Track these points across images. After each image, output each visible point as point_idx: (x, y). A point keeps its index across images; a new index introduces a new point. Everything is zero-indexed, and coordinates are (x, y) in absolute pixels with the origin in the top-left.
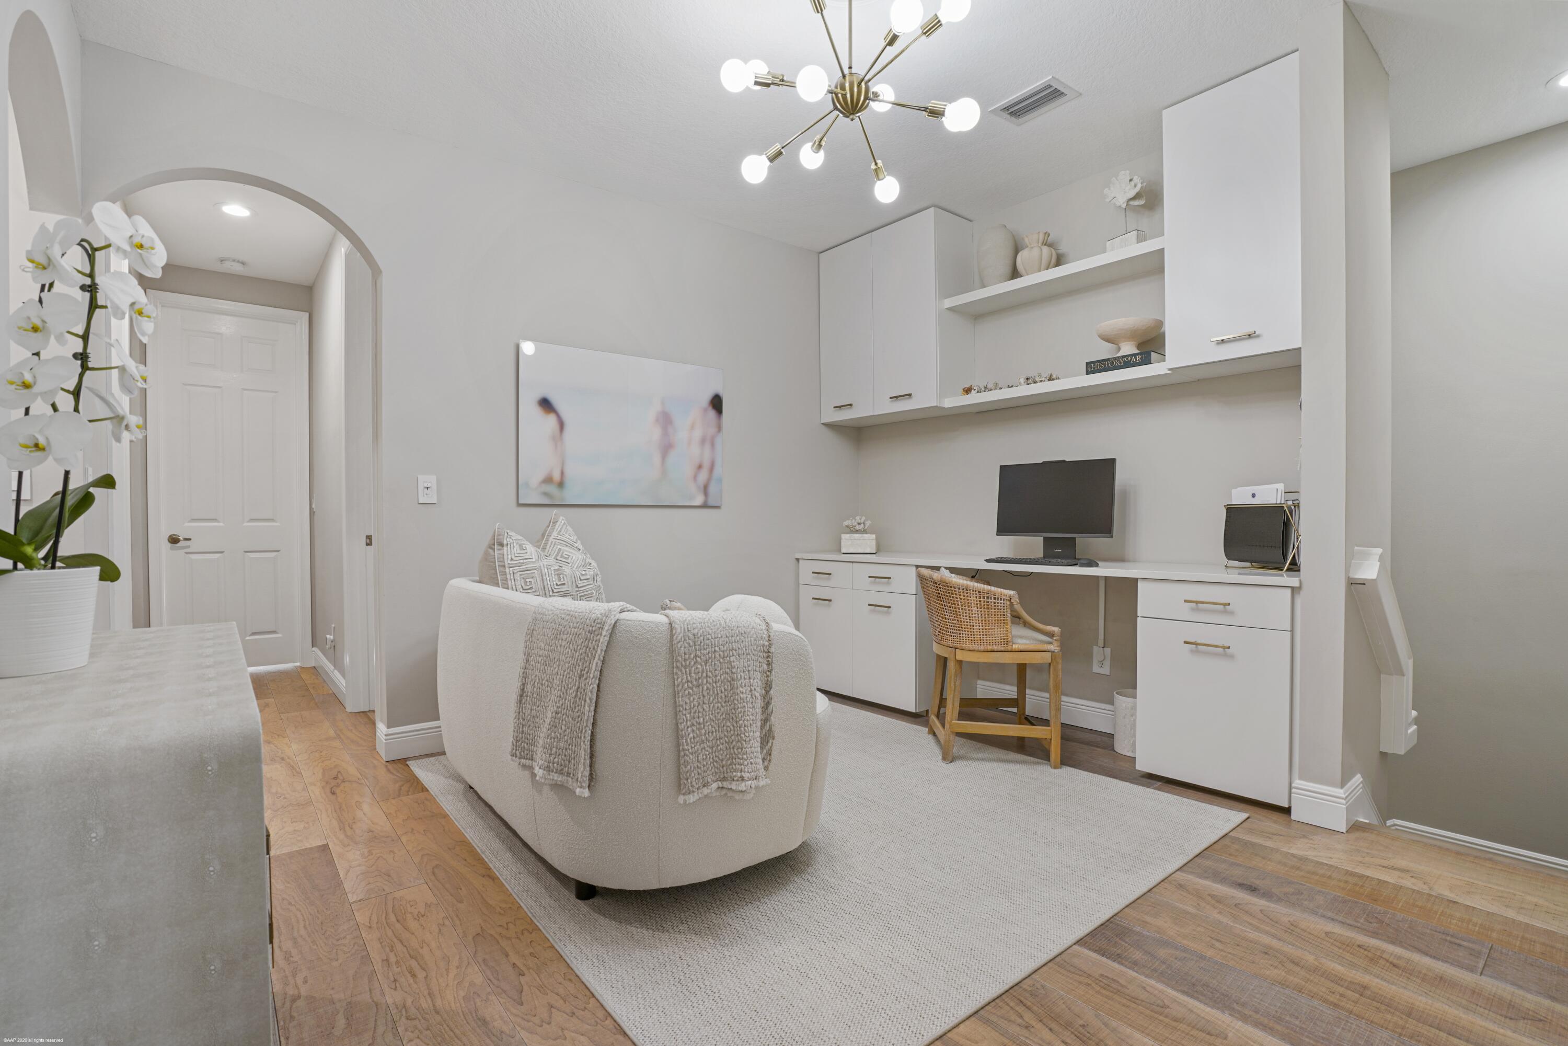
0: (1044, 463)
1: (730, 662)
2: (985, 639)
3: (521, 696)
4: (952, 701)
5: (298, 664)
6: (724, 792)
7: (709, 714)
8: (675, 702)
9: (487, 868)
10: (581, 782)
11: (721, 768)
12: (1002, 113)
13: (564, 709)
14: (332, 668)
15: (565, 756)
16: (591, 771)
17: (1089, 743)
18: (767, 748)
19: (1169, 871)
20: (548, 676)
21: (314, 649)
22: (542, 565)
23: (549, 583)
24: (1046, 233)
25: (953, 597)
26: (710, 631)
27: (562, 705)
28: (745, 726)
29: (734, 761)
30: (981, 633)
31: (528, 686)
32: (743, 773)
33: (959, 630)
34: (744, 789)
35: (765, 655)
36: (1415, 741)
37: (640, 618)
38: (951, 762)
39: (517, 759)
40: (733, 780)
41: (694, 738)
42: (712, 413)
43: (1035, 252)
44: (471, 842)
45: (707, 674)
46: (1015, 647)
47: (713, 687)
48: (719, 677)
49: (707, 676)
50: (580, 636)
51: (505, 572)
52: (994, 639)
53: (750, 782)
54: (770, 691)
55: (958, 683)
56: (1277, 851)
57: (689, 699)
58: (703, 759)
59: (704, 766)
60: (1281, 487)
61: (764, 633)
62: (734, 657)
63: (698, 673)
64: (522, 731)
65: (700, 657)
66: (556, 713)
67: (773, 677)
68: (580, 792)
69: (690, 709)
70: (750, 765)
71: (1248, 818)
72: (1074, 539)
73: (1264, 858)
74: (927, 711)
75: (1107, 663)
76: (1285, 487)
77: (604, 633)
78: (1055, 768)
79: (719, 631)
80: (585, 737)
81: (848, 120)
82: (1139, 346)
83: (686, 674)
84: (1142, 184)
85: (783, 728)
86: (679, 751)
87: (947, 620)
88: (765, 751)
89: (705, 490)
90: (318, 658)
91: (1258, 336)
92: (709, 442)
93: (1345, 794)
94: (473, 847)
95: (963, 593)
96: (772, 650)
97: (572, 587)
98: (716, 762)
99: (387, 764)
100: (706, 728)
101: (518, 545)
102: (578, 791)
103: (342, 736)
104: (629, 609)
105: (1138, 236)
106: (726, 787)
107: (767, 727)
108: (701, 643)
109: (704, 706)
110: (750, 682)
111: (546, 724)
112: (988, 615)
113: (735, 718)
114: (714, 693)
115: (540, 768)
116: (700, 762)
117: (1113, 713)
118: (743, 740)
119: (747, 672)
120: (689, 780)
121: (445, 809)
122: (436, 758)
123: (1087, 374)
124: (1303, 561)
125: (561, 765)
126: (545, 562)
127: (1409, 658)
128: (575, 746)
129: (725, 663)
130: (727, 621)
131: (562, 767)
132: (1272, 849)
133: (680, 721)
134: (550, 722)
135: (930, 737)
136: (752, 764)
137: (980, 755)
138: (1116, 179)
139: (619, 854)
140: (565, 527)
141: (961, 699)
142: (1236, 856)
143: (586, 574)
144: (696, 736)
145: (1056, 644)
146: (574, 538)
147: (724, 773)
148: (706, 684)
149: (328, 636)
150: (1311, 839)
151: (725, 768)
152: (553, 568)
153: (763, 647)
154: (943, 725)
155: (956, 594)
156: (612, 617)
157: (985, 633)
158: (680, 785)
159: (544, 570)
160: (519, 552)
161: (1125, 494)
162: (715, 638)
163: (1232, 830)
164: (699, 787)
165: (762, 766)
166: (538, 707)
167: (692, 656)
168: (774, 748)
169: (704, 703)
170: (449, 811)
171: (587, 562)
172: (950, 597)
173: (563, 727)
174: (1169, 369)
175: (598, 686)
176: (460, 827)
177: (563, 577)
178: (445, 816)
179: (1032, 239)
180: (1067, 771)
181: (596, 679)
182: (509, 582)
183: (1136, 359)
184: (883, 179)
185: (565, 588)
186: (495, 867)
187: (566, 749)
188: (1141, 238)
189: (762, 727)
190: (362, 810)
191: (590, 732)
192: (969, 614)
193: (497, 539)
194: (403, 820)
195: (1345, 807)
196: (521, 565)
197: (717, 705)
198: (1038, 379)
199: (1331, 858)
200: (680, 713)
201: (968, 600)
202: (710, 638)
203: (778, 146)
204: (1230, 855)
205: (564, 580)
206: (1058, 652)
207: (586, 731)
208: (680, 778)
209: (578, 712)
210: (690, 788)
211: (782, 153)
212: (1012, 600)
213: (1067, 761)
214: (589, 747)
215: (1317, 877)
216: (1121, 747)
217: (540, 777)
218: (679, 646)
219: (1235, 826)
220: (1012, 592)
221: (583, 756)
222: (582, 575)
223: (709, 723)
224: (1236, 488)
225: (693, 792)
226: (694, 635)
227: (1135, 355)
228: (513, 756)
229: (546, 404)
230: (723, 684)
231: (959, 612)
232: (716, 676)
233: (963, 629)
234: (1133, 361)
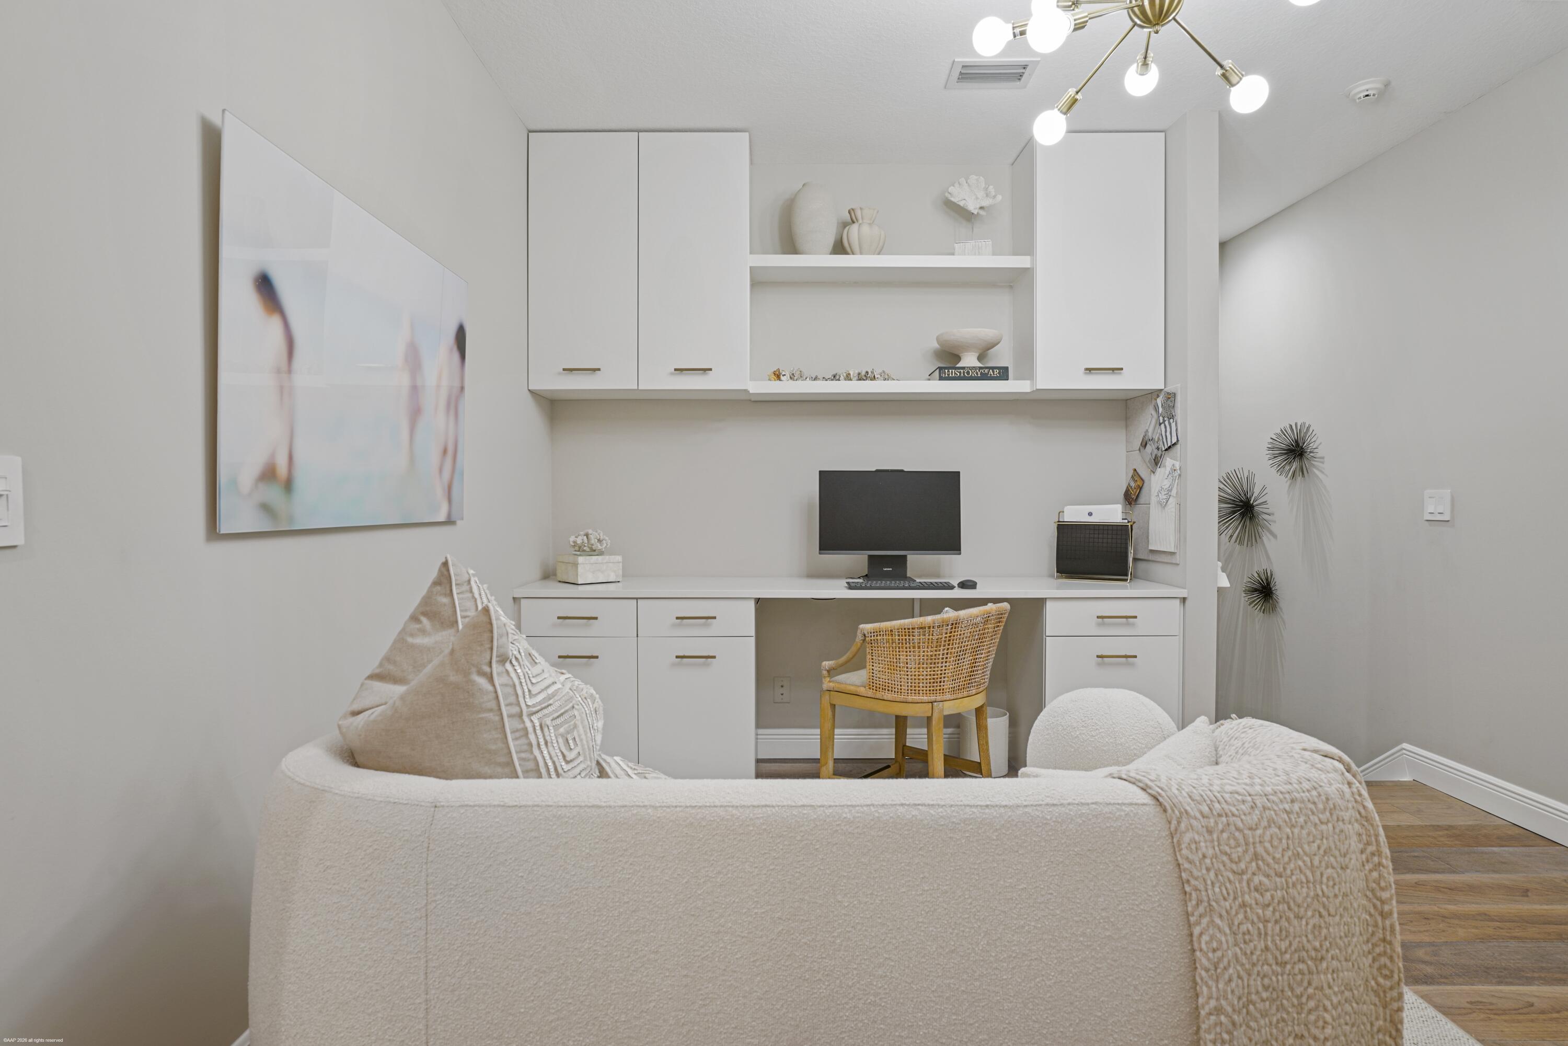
0: (877, 471)
12: (958, 70)
42: (456, 357)
60: (1119, 507)
72: (905, 557)
82: (978, 358)
89: (449, 494)
91: (1122, 371)
101: (527, 654)
105: (991, 247)
138: (966, 181)
160: (533, 670)
174: (1035, 390)
183: (993, 372)
196: (546, 703)
198: (872, 377)
227: (993, 368)
229: (266, 289)
234: (991, 374)
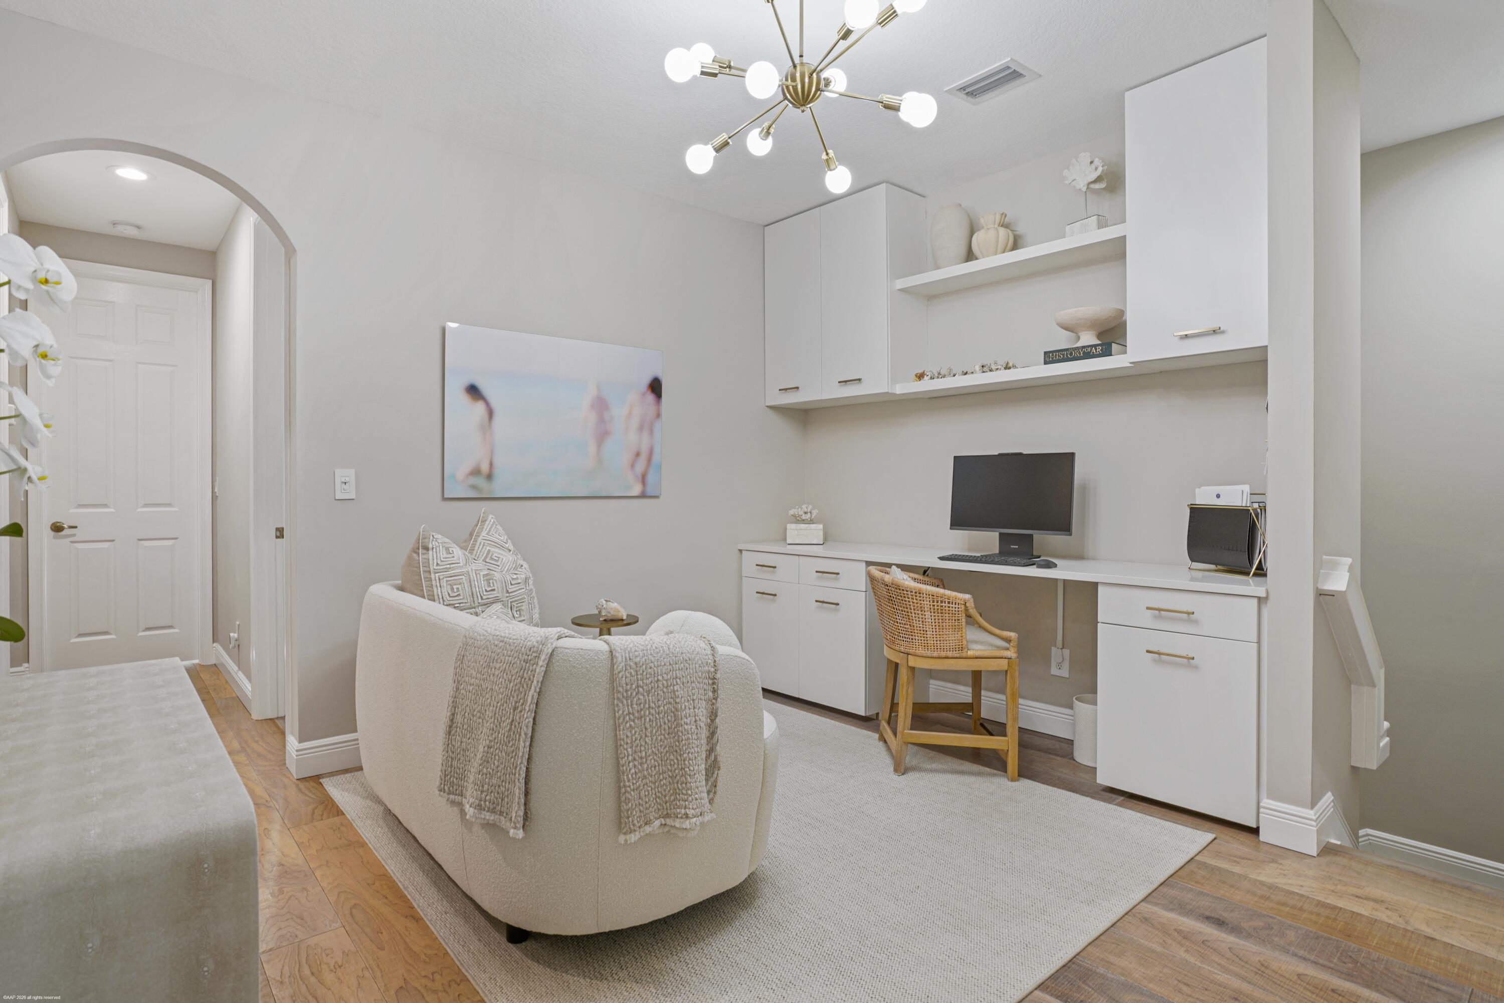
0: (1000, 455)
1: (674, 691)
2: (939, 645)
3: (450, 727)
4: (904, 709)
5: (196, 661)
6: (667, 829)
7: (651, 748)
8: (616, 735)
9: (410, 907)
10: (515, 823)
11: (664, 805)
12: (959, 93)
13: (497, 743)
14: (236, 668)
15: (498, 793)
16: (525, 809)
17: (1047, 751)
18: (712, 779)
19: (1134, 903)
20: (480, 707)
21: (215, 645)
22: (470, 570)
23: (477, 589)
24: (1003, 214)
25: (905, 601)
26: (653, 658)
27: (495, 739)
28: (689, 759)
29: (678, 796)
30: (935, 639)
31: (459, 716)
32: (687, 810)
33: (912, 635)
34: (688, 827)
35: (710, 682)
36: (1388, 754)
37: (580, 646)
38: (903, 774)
39: (445, 794)
40: (677, 817)
41: (636, 773)
42: (651, 397)
43: (992, 234)
44: (392, 875)
45: (649, 705)
46: (970, 653)
47: (656, 719)
48: (662, 708)
49: (649, 707)
50: (515, 666)
51: (431, 578)
52: (948, 645)
53: (695, 819)
54: (715, 719)
55: (910, 690)
56: (1246, 877)
57: (631, 732)
58: (645, 795)
59: (646, 803)
60: (1246, 488)
61: (709, 659)
62: (678, 686)
63: (640, 704)
64: (451, 765)
65: (642, 687)
66: (488, 747)
67: (718, 705)
68: (513, 833)
69: (632, 743)
70: (694, 801)
71: (1215, 839)
72: (1031, 536)
73: (1232, 886)
74: (877, 714)
75: (1066, 665)
76: (1250, 489)
77: (541, 663)
78: (1013, 780)
79: (662, 659)
80: (519, 774)
81: (799, 111)
82: (1099, 336)
83: (628, 706)
84: (1103, 166)
85: (728, 757)
86: (619, 788)
87: (899, 625)
88: (710, 783)
89: (643, 480)
90: (220, 654)
91: (1223, 332)
92: (647, 426)
93: (1315, 815)
94: (394, 881)
95: (916, 596)
96: (718, 676)
97: (502, 592)
98: (659, 797)
99: (298, 782)
100: (648, 762)
101: (444, 548)
102: (512, 831)
103: (248, 749)
104: (567, 634)
105: (1099, 221)
106: (669, 824)
107: (713, 758)
108: (643, 672)
109: (647, 739)
110: (695, 712)
111: (477, 759)
112: (942, 620)
113: (679, 751)
114: (656, 724)
115: (471, 806)
116: (642, 800)
117: (1072, 718)
118: (688, 775)
119: (692, 702)
120: (630, 819)
121: (362, 835)
122: (352, 774)
123: (1045, 364)
124: (1269, 566)
125: (494, 803)
126: (474, 567)
127: (1381, 668)
128: (509, 782)
129: (668, 692)
130: (671, 647)
131: (495, 805)
132: (1240, 876)
133: (621, 756)
134: (482, 757)
135: (881, 744)
136: (696, 799)
137: (934, 766)
138: (1077, 160)
139: (555, 897)
140: (494, 526)
141: (913, 704)
142: (1202, 884)
143: (517, 578)
144: (637, 770)
145: (1012, 650)
146: (504, 538)
147: (667, 809)
148: (648, 716)
149: (232, 635)
150: (1281, 864)
151: (668, 804)
152: (482, 573)
153: (708, 674)
154: (895, 734)
155: (908, 598)
156: (549, 645)
157: (938, 639)
158: (621, 823)
159: (473, 575)
160: (445, 556)
161: (1084, 488)
162: (658, 666)
163: (1198, 854)
164: (641, 825)
165: (707, 800)
166: (469, 739)
167: (634, 686)
168: (720, 779)
169: (646, 736)
170: (367, 838)
171: (518, 564)
172: (902, 600)
173: (496, 763)
174: (1131, 363)
175: (534, 719)
176: (379, 857)
177: (493, 583)
178: (363, 845)
179: (988, 219)
180: (1026, 784)
181: (532, 712)
182: (435, 589)
183: (1096, 349)
184: (834, 169)
185: (495, 594)
186: (418, 906)
187: (499, 786)
188: (1102, 224)
189: (707, 757)
190: (271, 840)
191: (525, 769)
192: (922, 618)
193: (422, 543)
194: (317, 850)
195: (1315, 829)
196: (447, 570)
197: (659, 738)
198: (993, 367)
199: (1302, 886)
200: (622, 748)
201: (921, 604)
202: (653, 666)
203: (724, 136)
204: (1197, 882)
205: (494, 586)
206: (1015, 658)
207: (521, 768)
208: (620, 815)
209: (512, 747)
210: (632, 826)
211: (728, 143)
212: (967, 604)
213: (1025, 772)
214: (524, 785)
215: (1288, 909)
216: (1081, 756)
217: (470, 816)
218: (620, 675)
219: (1201, 849)
220: (967, 596)
221: (517, 795)
222: (513, 579)
223: (651, 757)
224: (1200, 487)
225: (635, 831)
226: (636, 664)
227: (1095, 346)
228: (441, 791)
229: (473, 391)
230: (666, 715)
231: (912, 616)
232: (659, 707)
233: (916, 634)
234: (1093, 352)
